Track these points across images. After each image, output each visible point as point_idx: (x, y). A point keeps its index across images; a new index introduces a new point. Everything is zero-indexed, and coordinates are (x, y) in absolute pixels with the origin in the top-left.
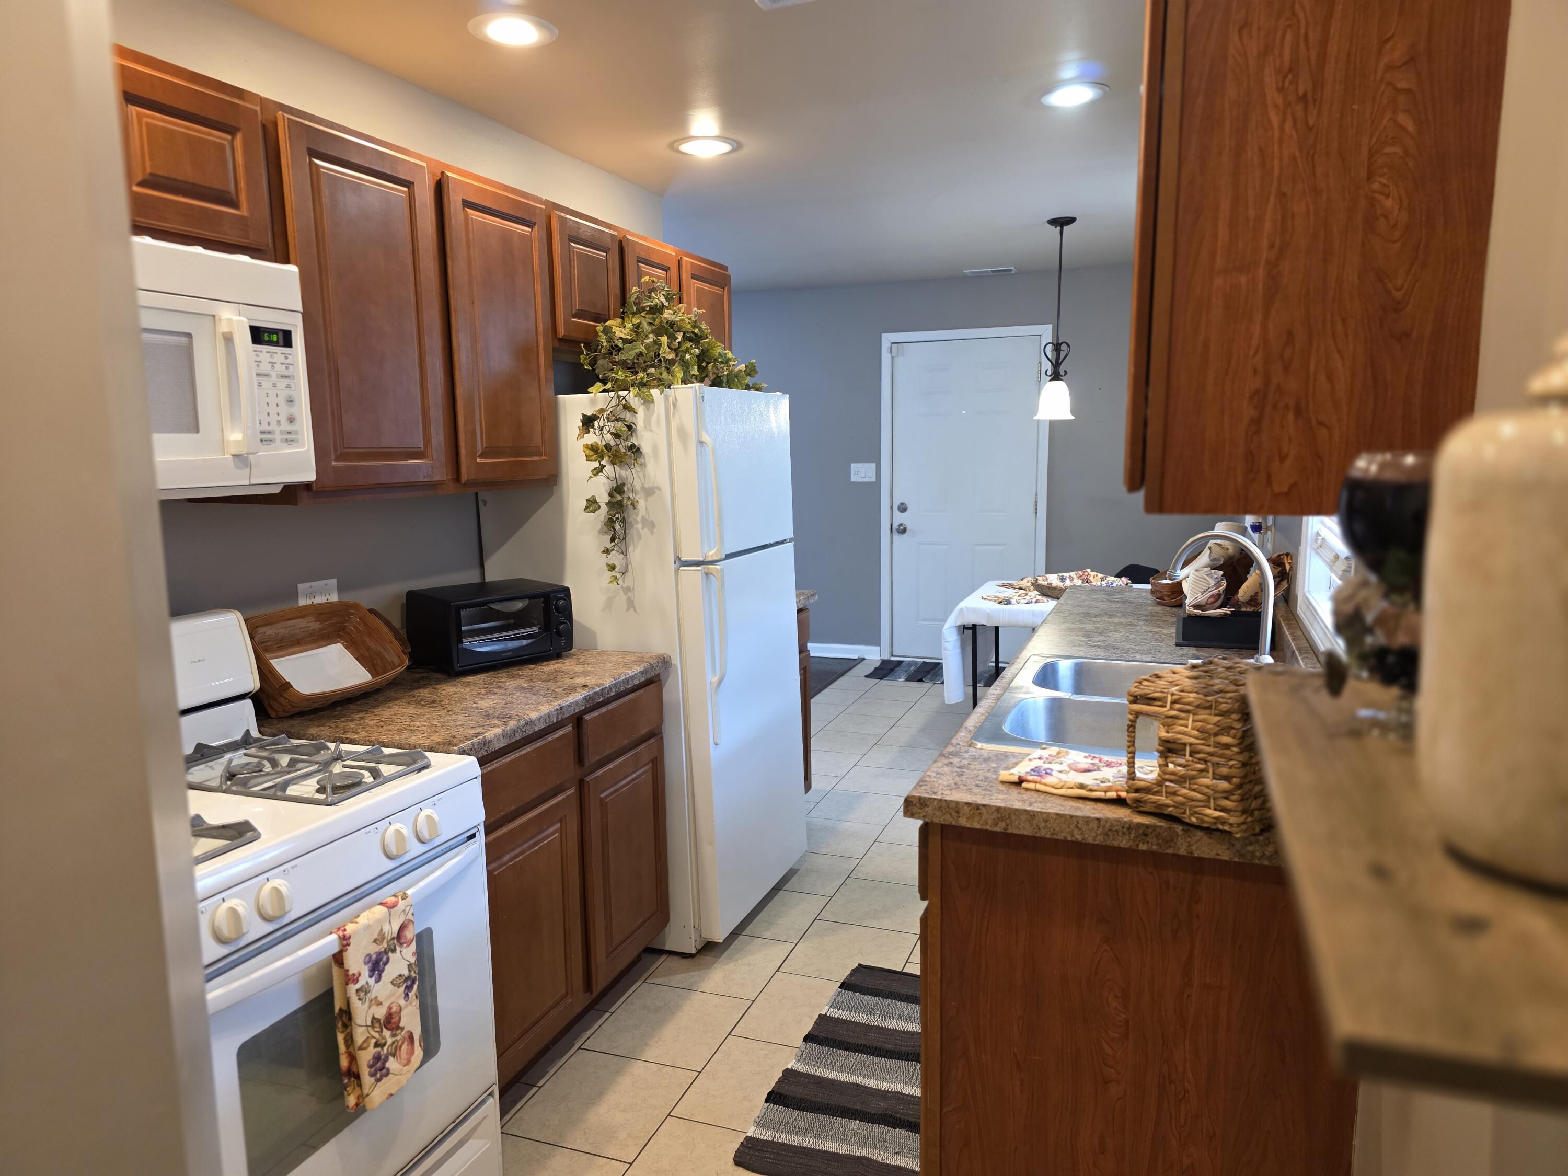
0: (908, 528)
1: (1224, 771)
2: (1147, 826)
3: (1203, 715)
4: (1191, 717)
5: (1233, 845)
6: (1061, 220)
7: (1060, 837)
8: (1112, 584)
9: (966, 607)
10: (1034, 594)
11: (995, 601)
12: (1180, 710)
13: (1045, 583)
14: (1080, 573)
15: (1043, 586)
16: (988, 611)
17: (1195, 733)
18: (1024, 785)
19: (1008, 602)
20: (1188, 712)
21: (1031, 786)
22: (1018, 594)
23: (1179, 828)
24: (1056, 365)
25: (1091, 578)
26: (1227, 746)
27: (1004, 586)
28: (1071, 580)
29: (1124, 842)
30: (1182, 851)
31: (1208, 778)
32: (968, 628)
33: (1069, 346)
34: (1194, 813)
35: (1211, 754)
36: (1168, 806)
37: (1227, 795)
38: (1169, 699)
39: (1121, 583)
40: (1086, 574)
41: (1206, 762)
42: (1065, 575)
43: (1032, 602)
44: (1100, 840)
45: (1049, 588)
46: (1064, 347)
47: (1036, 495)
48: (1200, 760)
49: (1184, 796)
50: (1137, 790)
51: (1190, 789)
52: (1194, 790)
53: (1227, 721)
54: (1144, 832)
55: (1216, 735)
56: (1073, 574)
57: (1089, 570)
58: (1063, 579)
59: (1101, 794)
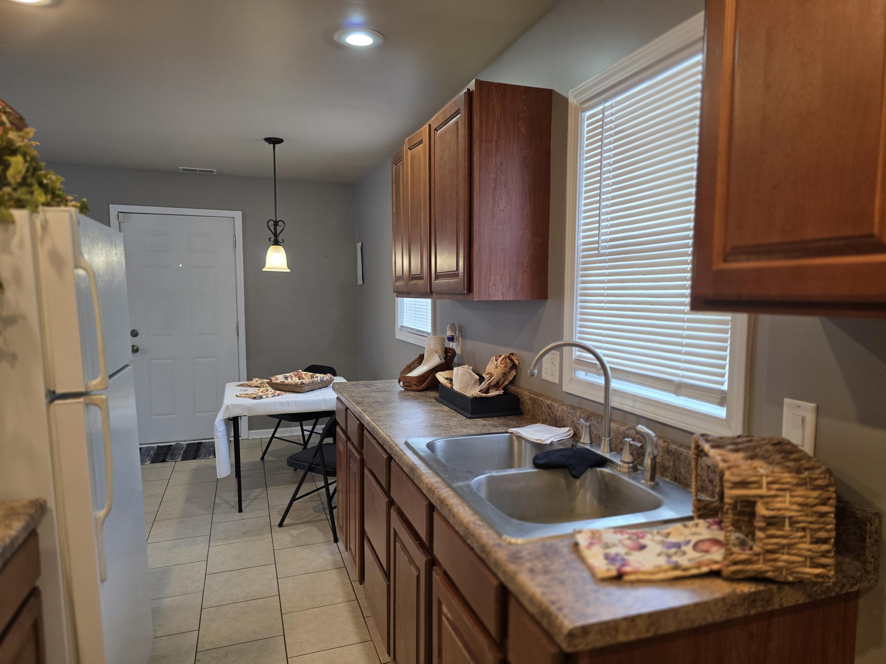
0: (140, 348)
1: (823, 534)
2: (755, 593)
3: (800, 491)
4: (787, 494)
5: (805, 590)
6: (274, 140)
7: (696, 624)
8: (323, 378)
9: (231, 405)
10: (271, 390)
11: (249, 397)
12: (779, 490)
13: (278, 381)
14: (295, 372)
15: (277, 384)
16: (249, 405)
17: (795, 507)
18: (627, 578)
19: (261, 397)
20: (784, 490)
21: (632, 577)
22: (260, 391)
23: (774, 587)
24: (276, 235)
25: (303, 376)
26: (823, 515)
27: (242, 385)
28: (292, 378)
29: (740, 613)
30: (777, 606)
31: (805, 543)
32: (231, 420)
33: (284, 223)
34: (791, 573)
35: (811, 523)
36: (767, 571)
37: (824, 555)
38: (765, 480)
39: (328, 377)
40: (299, 373)
41: (804, 529)
42: (288, 375)
43: (275, 396)
44: (725, 617)
45: (283, 384)
46: (280, 223)
47: (237, 322)
48: (798, 530)
49: (785, 561)
50: (735, 563)
51: (788, 554)
52: (794, 555)
53: (825, 495)
54: (752, 598)
55: (814, 506)
56: (292, 374)
57: (300, 370)
58: (286, 378)
59: (695, 571)
